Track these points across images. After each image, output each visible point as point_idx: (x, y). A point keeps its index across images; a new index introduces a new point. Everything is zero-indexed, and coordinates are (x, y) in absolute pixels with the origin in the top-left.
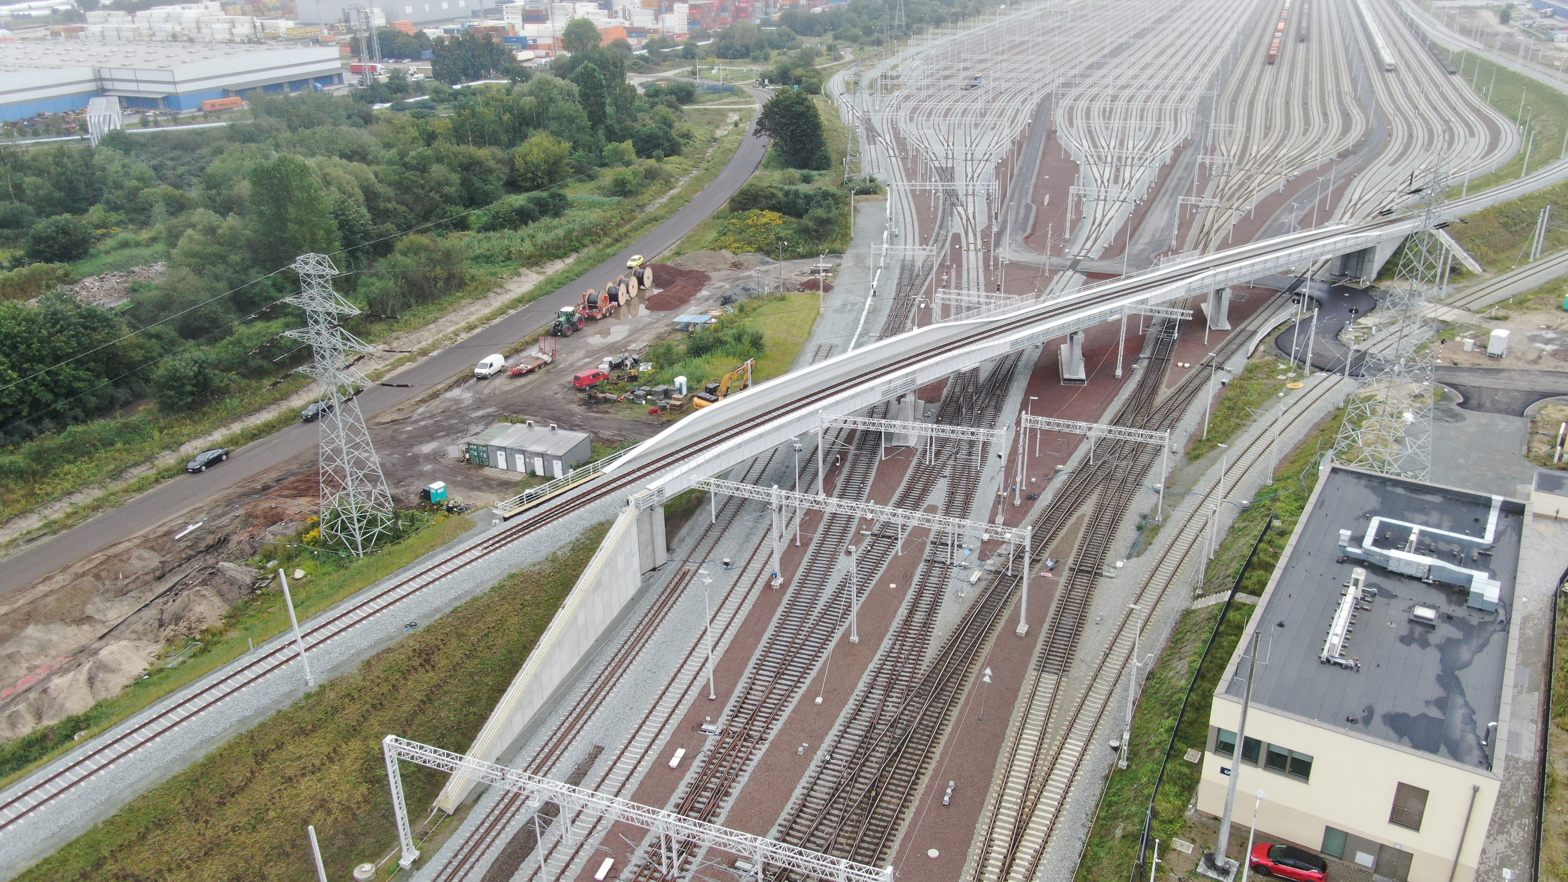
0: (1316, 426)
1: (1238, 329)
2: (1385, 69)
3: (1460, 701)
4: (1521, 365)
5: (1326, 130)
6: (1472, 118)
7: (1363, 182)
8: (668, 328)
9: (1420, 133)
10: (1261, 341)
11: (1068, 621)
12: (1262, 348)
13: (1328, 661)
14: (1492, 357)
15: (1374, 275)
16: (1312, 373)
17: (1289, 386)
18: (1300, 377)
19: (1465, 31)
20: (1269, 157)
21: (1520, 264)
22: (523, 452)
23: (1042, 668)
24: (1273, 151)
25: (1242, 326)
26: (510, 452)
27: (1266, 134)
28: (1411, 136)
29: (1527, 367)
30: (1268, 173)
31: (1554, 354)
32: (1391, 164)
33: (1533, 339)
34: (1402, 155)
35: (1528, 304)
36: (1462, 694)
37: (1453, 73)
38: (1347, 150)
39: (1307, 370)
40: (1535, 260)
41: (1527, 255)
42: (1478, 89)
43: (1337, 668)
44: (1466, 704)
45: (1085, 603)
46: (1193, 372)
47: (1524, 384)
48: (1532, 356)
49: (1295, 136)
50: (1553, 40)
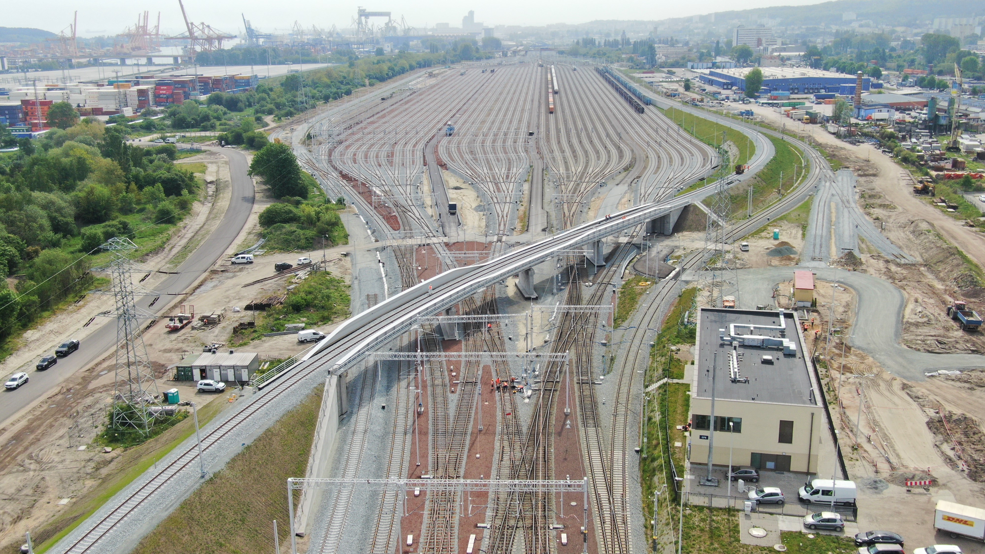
0: (671, 305)
5: (609, 157)
7: (644, 184)
9: (663, 155)
10: (626, 268)
11: (588, 401)
12: (627, 272)
13: (735, 381)
15: (671, 231)
16: (660, 280)
17: (650, 288)
18: (653, 283)
22: (219, 367)
23: (585, 425)
24: (585, 169)
27: (576, 160)
28: (659, 157)
32: (655, 173)
34: (658, 168)
38: (627, 166)
39: (657, 279)
40: (750, 217)
41: (745, 215)
42: (686, 130)
43: (739, 383)
45: (592, 397)
46: (595, 287)
49: (593, 161)
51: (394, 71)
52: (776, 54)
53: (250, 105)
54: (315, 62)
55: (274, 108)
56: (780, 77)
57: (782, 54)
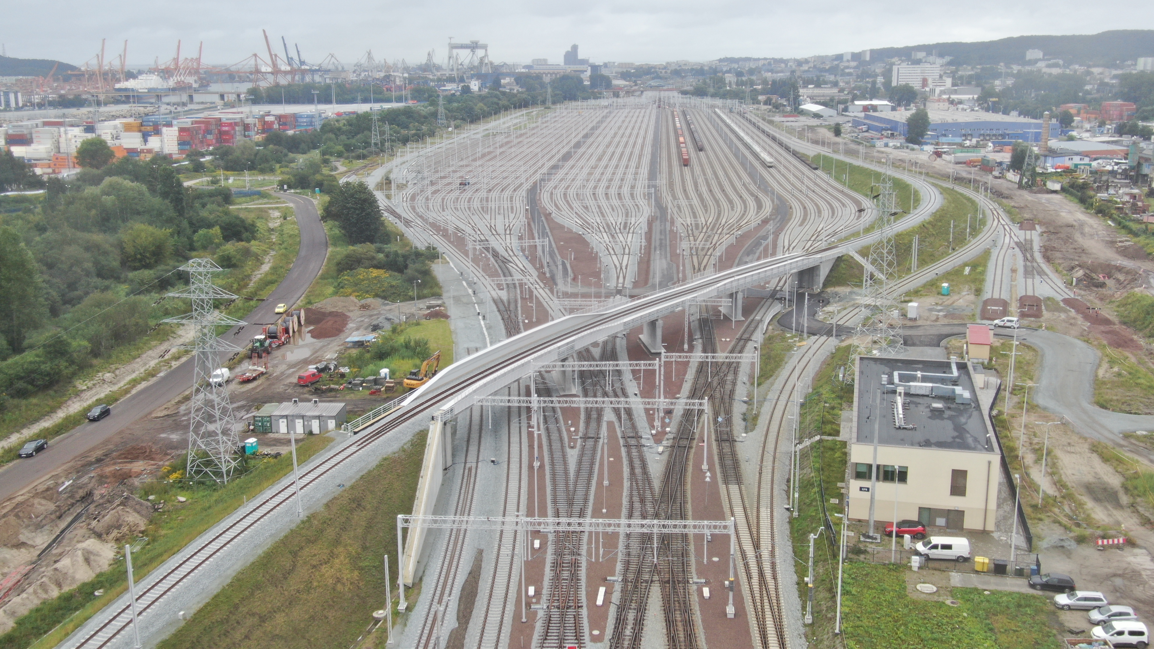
0: (824, 362)
1: (749, 320)
2: (769, 167)
3: (968, 435)
4: (928, 323)
5: (746, 207)
6: (840, 196)
7: (787, 237)
8: (342, 347)
9: (810, 206)
10: (769, 324)
11: (729, 462)
12: (770, 327)
13: (900, 428)
14: (911, 319)
15: (821, 285)
16: (809, 337)
17: (798, 344)
18: (802, 340)
19: (816, 142)
20: (715, 225)
21: (907, 274)
22: (303, 417)
23: (726, 482)
24: (717, 220)
25: (751, 318)
26: (290, 419)
27: (706, 211)
28: (805, 208)
29: (932, 323)
30: (720, 234)
31: (945, 316)
32: (800, 225)
33: (931, 310)
34: (804, 219)
35: (921, 293)
36: (968, 432)
37: (816, 169)
38: (766, 218)
39: (805, 335)
40: (915, 271)
41: (909, 269)
42: (837, 179)
43: (905, 431)
44: (972, 436)
45: (734, 454)
46: (733, 343)
47: (934, 331)
48: (934, 318)
49: (726, 211)
50: (874, 146)
52: (945, 96)
53: (316, 146)
55: (344, 150)
56: (950, 121)
57: (953, 96)
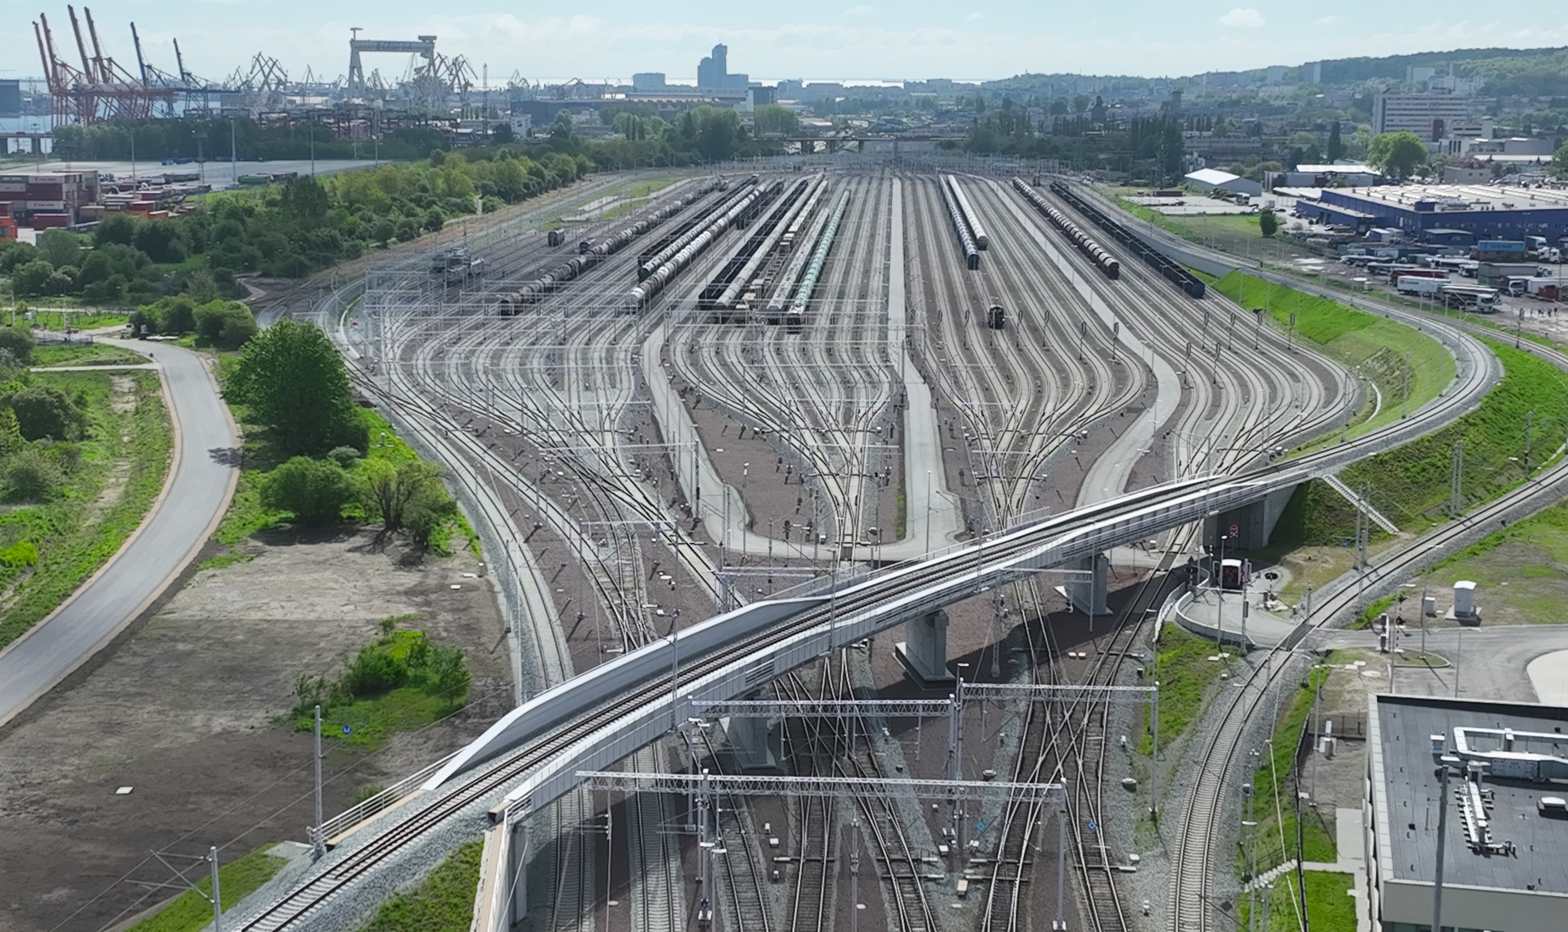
5: (1092, 380)
6: (1285, 359)
7: (1183, 441)
10: (1163, 623)
11: (1108, 917)
12: (1167, 630)
15: (1265, 542)
18: (1236, 656)
20: (1032, 415)
24: (1036, 405)
27: (1011, 386)
28: (1214, 382)
34: (1216, 406)
38: (1137, 402)
40: (1458, 516)
41: (1446, 512)
46: (1093, 662)
49: (1054, 389)
51: (543, 178)
52: (1483, 158)
53: (198, 249)
54: (347, 155)
55: (260, 254)
56: (1499, 207)
57: (1496, 158)
